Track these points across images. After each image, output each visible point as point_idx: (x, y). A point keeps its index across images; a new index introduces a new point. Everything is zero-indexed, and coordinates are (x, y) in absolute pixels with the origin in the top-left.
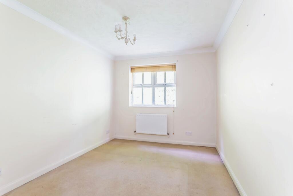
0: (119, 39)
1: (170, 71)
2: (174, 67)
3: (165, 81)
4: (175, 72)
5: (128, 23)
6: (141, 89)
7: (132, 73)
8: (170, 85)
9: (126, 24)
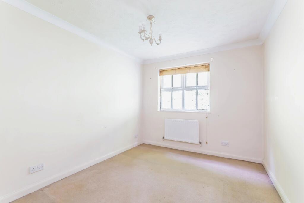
0: (143, 40)
1: (203, 71)
2: (207, 67)
3: (197, 84)
4: (209, 72)
5: (153, 22)
6: (170, 92)
7: (160, 76)
8: (203, 88)
9: (151, 23)
